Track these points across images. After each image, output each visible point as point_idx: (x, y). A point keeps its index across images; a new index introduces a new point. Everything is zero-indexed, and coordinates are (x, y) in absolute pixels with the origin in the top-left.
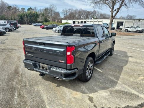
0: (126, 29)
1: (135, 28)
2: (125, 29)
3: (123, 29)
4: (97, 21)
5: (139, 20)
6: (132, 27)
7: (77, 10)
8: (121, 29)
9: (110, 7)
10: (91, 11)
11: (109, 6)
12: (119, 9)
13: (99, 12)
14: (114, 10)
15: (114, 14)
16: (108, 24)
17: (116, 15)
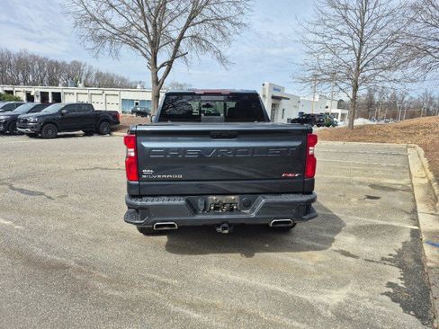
4: (101, 92)
7: (9, 54)
9: (145, 55)
10: (64, 63)
11: (142, 51)
12: (170, 64)
13: (91, 68)
14: (158, 66)
15: (160, 75)
16: (137, 104)
17: (165, 77)
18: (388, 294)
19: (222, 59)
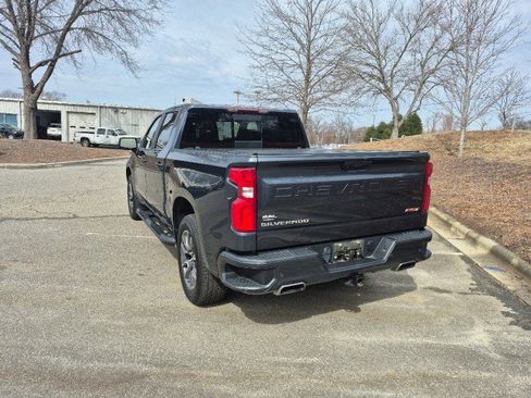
0: (83, 139)
1: (114, 134)
2: (78, 139)
3: (64, 139)
5: (116, 110)
6: (101, 131)
8: (58, 138)
9: (9, 49)
14: (33, 64)
18: (512, 323)
19: (128, 63)
